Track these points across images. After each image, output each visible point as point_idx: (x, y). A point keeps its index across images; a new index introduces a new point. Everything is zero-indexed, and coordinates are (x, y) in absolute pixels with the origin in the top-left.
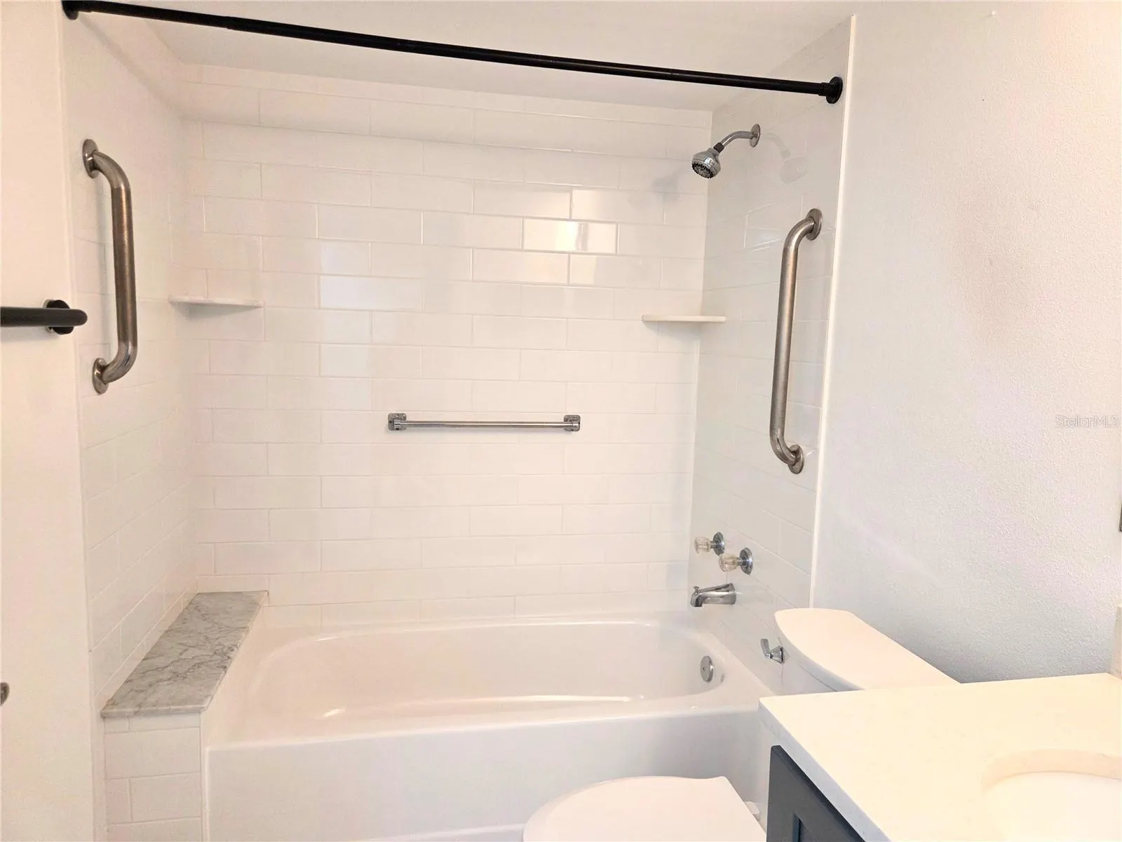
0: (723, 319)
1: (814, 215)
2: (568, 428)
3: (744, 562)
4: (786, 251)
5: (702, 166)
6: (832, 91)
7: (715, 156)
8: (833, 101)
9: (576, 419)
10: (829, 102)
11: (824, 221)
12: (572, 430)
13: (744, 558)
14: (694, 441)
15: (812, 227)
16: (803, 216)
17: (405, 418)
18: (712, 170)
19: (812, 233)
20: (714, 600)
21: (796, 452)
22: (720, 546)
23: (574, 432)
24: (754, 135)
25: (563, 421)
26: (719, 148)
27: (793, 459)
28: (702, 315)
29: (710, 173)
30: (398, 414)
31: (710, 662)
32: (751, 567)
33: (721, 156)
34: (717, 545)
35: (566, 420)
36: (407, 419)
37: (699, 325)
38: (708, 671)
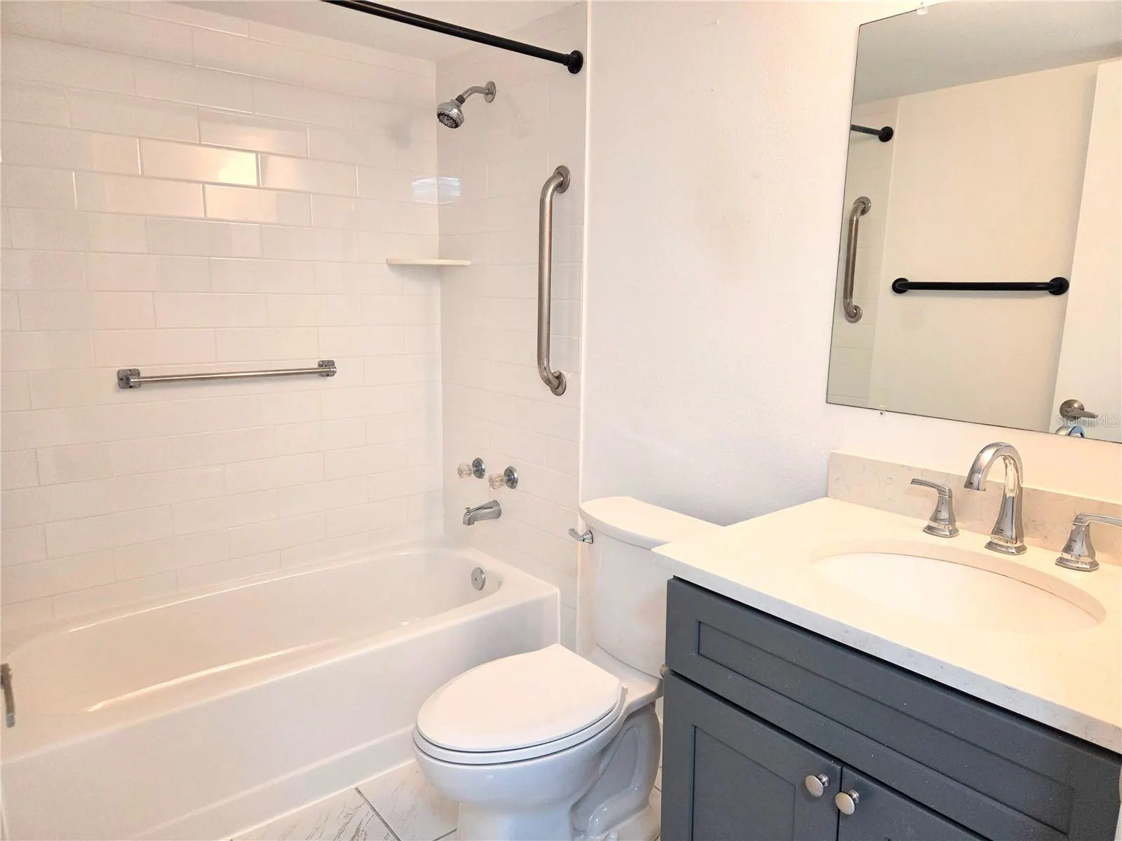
0: (467, 263)
1: (562, 172)
2: (323, 374)
3: (510, 479)
4: (542, 202)
5: (448, 116)
6: (574, 63)
7: (458, 107)
8: (575, 71)
9: (330, 364)
10: (571, 72)
11: (573, 177)
12: (328, 375)
13: (508, 476)
14: (440, 379)
15: (561, 181)
16: (550, 172)
17: (139, 374)
18: (458, 121)
19: (562, 187)
20: (483, 518)
21: (559, 377)
22: (482, 469)
23: (329, 378)
24: (490, 91)
25: (316, 366)
26: (461, 100)
27: (557, 384)
28: (440, 258)
29: (455, 124)
30: (130, 370)
31: (482, 572)
32: (516, 482)
33: (463, 107)
34: (478, 469)
35: (320, 366)
36: (142, 375)
37: (440, 269)
38: (479, 580)
